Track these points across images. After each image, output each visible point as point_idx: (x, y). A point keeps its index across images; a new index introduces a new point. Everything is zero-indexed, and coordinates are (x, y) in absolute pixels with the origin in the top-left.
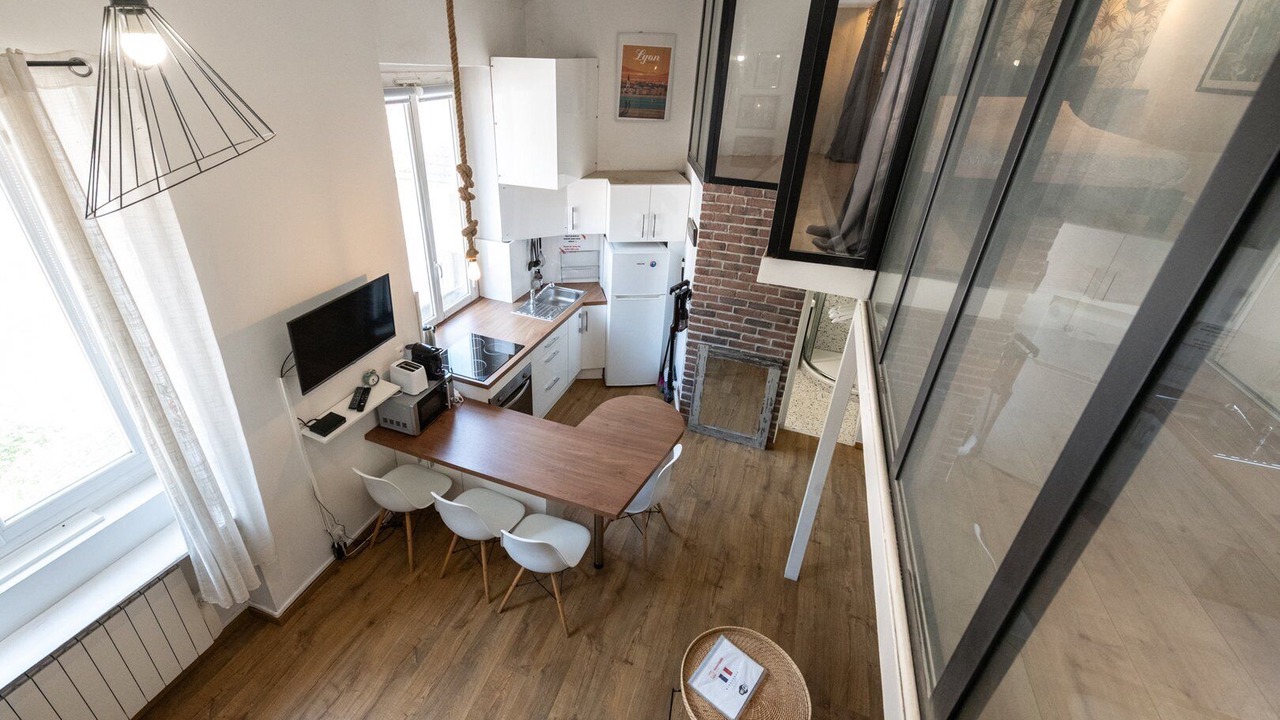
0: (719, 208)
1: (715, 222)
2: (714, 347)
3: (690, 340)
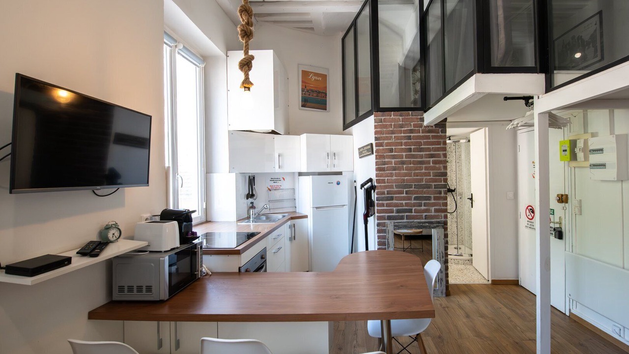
0: (385, 127)
1: (384, 135)
2: (397, 222)
3: (378, 222)
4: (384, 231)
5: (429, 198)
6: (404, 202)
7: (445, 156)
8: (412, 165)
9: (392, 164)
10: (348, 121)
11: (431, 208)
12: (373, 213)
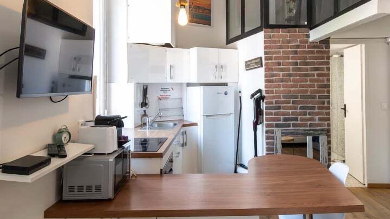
0: (274, 42)
1: (273, 50)
2: (284, 130)
3: (267, 129)
4: (272, 138)
5: (313, 108)
6: (291, 111)
7: (328, 69)
8: (298, 78)
9: (280, 76)
10: (231, 37)
11: (315, 117)
12: (262, 121)
